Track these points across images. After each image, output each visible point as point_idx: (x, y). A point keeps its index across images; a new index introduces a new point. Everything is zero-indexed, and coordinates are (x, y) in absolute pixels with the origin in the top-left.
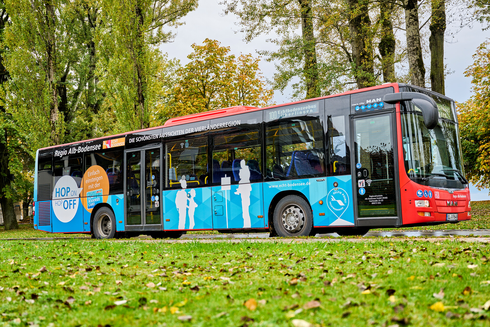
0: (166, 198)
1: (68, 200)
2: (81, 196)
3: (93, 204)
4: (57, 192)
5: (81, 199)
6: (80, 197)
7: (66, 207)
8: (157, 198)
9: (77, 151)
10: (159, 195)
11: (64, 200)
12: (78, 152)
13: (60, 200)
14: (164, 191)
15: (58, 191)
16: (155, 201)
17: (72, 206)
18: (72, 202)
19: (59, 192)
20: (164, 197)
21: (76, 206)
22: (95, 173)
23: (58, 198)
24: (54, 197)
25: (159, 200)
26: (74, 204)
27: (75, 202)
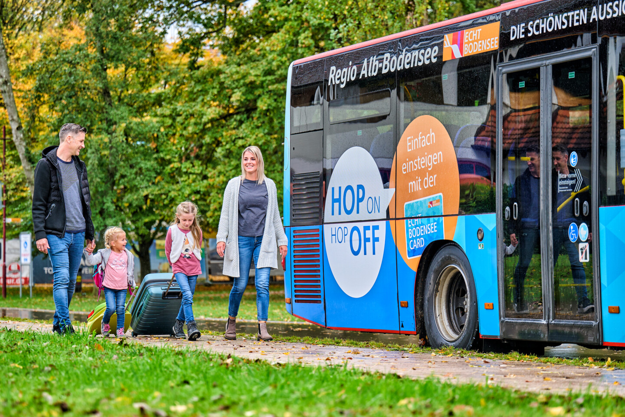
0: (607, 231)
1: (361, 226)
2: (392, 215)
3: (421, 244)
4: (334, 201)
5: (392, 222)
6: (388, 218)
7: (356, 249)
8: (583, 231)
9: (380, 69)
10: (588, 220)
11: (350, 226)
12: (384, 71)
13: (342, 225)
14: (602, 209)
15: (336, 196)
16: (579, 241)
17: (369, 245)
18: (369, 234)
19: (338, 200)
20: (602, 227)
21: (380, 246)
22: (425, 143)
23: (337, 218)
24: (328, 216)
25: (589, 241)
26: (376, 240)
27: (377, 234)
